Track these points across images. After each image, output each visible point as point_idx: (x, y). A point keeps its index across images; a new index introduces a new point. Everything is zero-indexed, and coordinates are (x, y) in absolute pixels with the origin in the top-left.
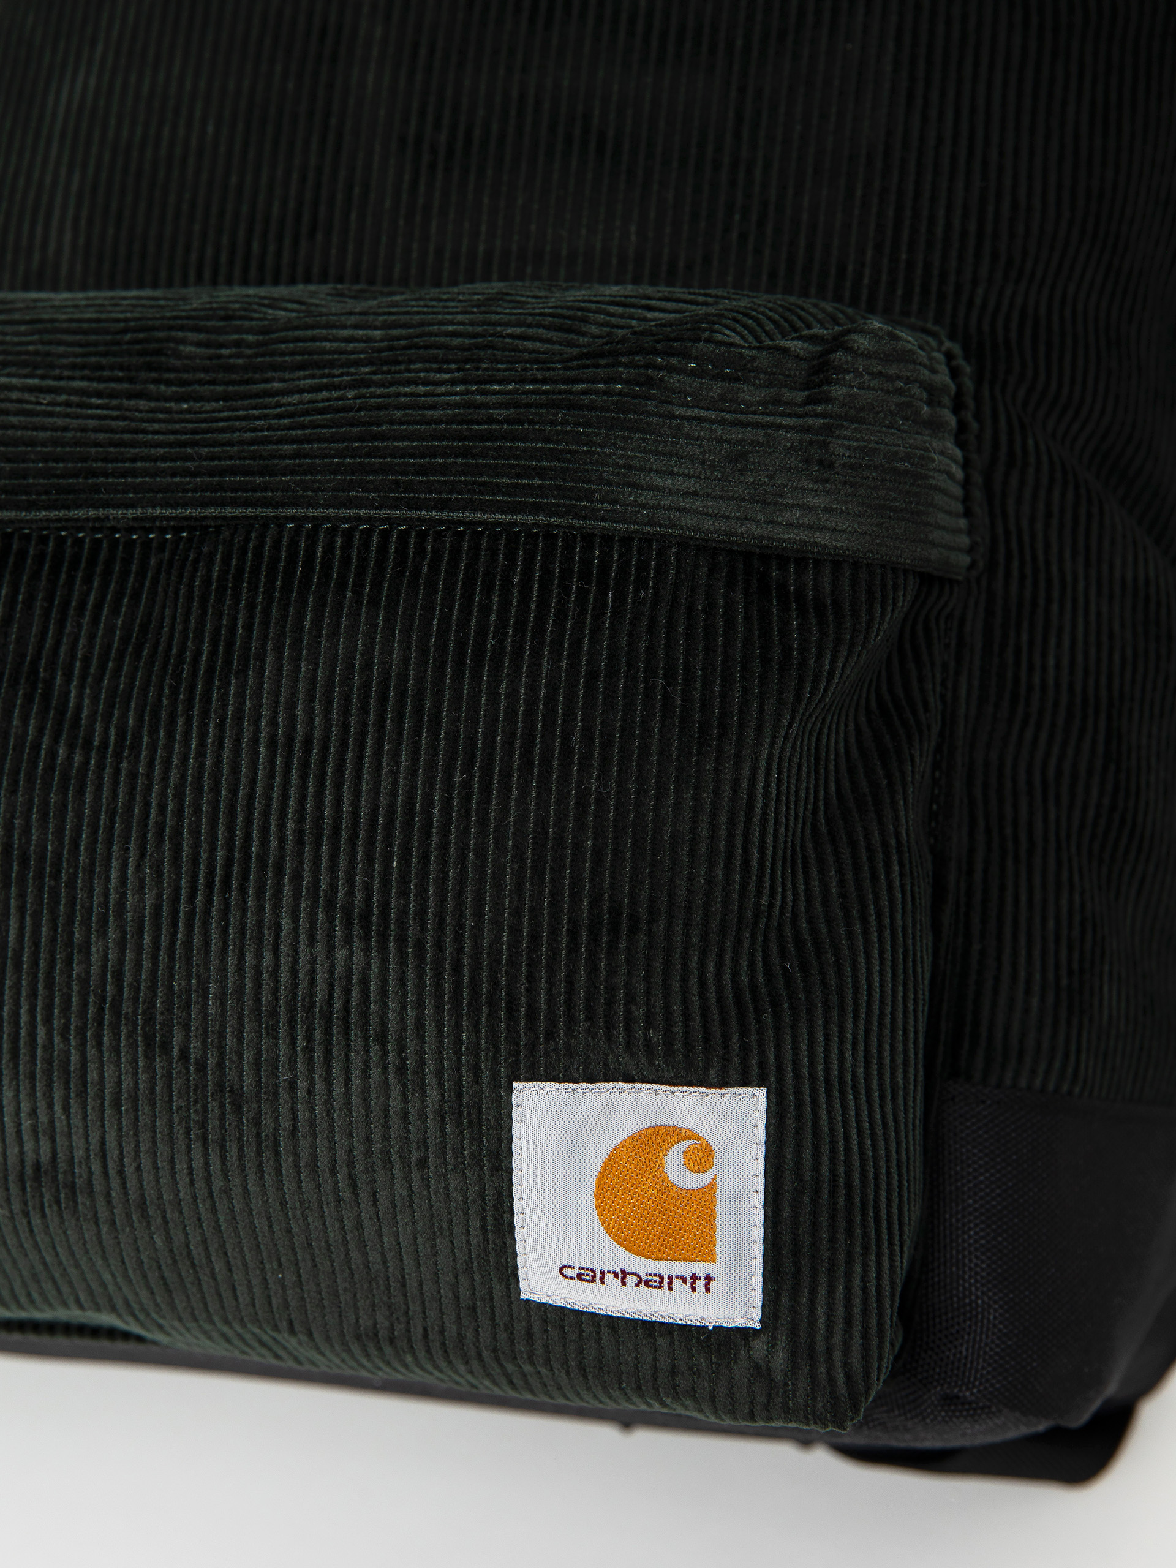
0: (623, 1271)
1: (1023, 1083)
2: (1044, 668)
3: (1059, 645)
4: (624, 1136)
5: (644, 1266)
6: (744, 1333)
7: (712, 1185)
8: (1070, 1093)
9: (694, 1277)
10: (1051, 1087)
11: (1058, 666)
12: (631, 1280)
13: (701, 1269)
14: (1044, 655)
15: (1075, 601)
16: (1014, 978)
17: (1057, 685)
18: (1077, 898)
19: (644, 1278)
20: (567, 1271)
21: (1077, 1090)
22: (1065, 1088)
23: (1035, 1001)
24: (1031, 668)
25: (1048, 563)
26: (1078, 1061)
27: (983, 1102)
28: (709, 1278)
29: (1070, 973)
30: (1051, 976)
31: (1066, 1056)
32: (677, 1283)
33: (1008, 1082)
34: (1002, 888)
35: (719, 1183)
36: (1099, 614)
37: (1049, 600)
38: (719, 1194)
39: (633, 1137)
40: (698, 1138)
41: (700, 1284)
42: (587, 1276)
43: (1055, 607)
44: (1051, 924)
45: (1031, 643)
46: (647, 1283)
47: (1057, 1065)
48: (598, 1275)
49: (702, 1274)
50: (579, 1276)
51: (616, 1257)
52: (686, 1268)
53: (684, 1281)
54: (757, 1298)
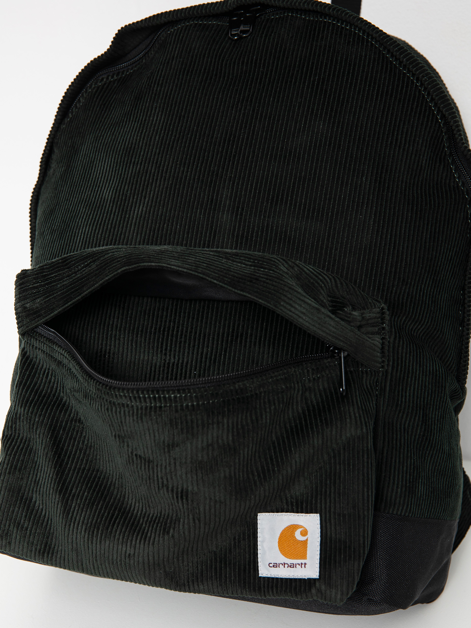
0: (284, 563)
1: (395, 512)
2: (406, 396)
3: (410, 390)
4: (285, 527)
5: (289, 561)
6: (315, 580)
7: (307, 540)
8: (408, 516)
9: (302, 564)
10: (403, 514)
11: (409, 396)
12: (286, 566)
13: (303, 561)
14: (406, 393)
15: (415, 377)
16: (394, 483)
17: (409, 401)
18: (412, 461)
19: (290, 565)
20: (271, 565)
21: (410, 515)
22: (407, 514)
23: (399, 490)
24: (402, 397)
25: (409, 366)
26: (411, 507)
27: (384, 518)
28: (305, 564)
29: (410, 482)
30: (404, 483)
31: (408, 505)
32: (297, 565)
33: (391, 512)
34: (392, 458)
35: (308, 539)
36: (422, 380)
37: (408, 377)
38: (308, 542)
39: (287, 527)
40: (304, 528)
41: (303, 566)
42: (276, 565)
43: (410, 379)
44: (405, 468)
45: (402, 389)
46: (290, 567)
47: (405, 508)
48: (278, 565)
49: (303, 563)
50: (273, 566)
51: (282, 559)
52: (299, 561)
53: (299, 565)
54: (318, 570)
